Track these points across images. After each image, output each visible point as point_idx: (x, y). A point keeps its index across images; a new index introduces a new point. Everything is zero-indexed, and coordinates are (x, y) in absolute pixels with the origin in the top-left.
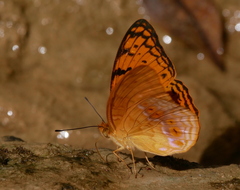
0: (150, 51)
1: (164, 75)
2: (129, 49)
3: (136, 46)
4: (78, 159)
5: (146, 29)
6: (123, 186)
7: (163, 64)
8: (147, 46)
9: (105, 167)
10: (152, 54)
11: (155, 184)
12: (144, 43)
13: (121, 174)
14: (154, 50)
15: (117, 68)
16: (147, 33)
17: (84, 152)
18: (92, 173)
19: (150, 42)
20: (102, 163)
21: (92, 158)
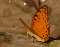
0: (45, 14)
1: (46, 21)
2: (41, 11)
3: (42, 11)
4: (2, 35)
5: (46, 8)
6: (13, 42)
7: (47, 18)
8: (45, 12)
9: (9, 37)
10: (45, 15)
11: (22, 41)
12: (45, 11)
13: (13, 38)
14: (46, 14)
15: (36, 14)
16: (46, 9)
17: (3, 33)
18: (5, 38)
19: (46, 12)
20: (8, 36)
21: (5, 34)
